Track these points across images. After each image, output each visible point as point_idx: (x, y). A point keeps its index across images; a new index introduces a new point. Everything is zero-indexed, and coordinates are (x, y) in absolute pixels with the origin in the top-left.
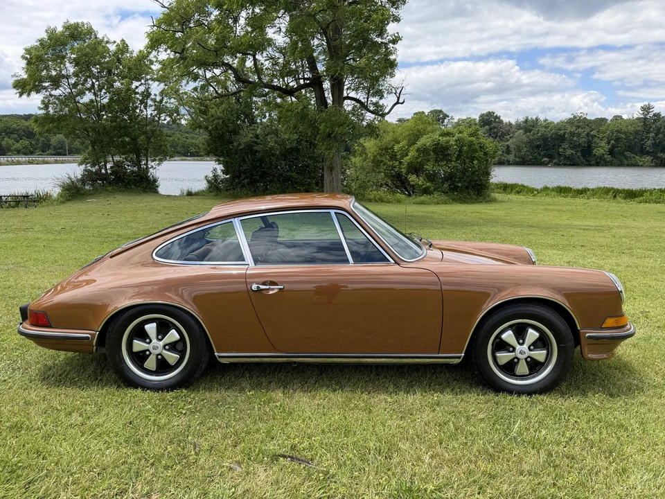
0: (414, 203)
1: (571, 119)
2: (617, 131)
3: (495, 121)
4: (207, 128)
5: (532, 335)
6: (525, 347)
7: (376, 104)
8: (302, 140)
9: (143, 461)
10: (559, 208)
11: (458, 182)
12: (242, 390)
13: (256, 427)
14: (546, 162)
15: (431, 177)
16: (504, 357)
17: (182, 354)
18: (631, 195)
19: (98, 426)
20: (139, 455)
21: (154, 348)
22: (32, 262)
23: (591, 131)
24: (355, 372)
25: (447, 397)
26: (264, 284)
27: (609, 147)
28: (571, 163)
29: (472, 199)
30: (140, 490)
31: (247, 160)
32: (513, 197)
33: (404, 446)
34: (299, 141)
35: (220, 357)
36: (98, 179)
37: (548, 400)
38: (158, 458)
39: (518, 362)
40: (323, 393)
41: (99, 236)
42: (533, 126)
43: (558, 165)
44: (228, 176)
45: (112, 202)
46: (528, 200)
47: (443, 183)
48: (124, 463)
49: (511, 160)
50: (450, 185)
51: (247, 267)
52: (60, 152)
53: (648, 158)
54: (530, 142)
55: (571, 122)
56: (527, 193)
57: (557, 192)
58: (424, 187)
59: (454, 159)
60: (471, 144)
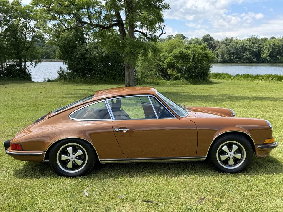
0: (170, 85)
1: (249, 38)
2: (273, 45)
3: (210, 40)
4: (58, 45)
5: (235, 148)
6: (232, 153)
10: (245, 86)
11: (193, 73)
14: (237, 61)
15: (179, 71)
16: (223, 157)
17: (84, 160)
18: (280, 79)
21: (71, 158)
23: (260, 45)
24: (159, 166)
27: (269, 53)
32: (220, 80)
35: (101, 161)
39: (229, 159)
42: (230, 42)
43: (243, 63)
45: (7, 86)
46: (229, 82)
47: (185, 74)
49: (219, 60)
50: (189, 75)
54: (229, 51)
55: (249, 40)
56: (228, 78)
57: (243, 78)
58: (175, 76)
59: (191, 60)
60: (201, 53)
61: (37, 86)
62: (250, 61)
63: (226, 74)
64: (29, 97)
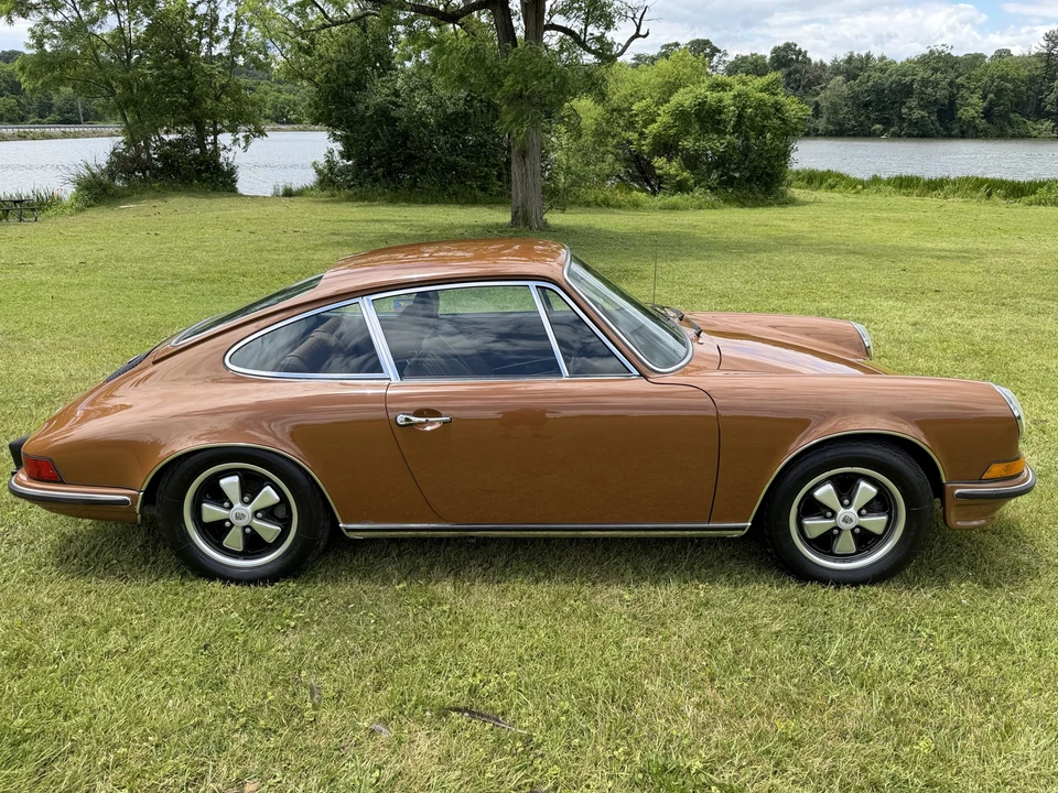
0: (660, 208)
1: (925, 55)
2: (1002, 78)
3: (797, 60)
5: (865, 491)
6: (852, 511)
7: (600, 39)
8: (473, 98)
9: (229, 720)
10: (899, 215)
11: (733, 170)
12: (386, 580)
13: (411, 652)
14: (877, 132)
15: (691, 162)
16: (816, 526)
17: (285, 524)
18: (1016, 191)
19: (152, 652)
20: (222, 709)
21: (238, 517)
22: (33, 331)
23: (957, 77)
25: (721, 591)
26: (418, 413)
27: (985, 104)
28: (921, 132)
29: (756, 199)
30: (225, 775)
31: (381, 135)
32: (822, 195)
33: (653, 686)
34: (469, 101)
35: (348, 530)
36: (135, 169)
37: (884, 595)
38: (252, 715)
39: (839, 534)
40: (519, 586)
41: (143, 276)
42: (861, 69)
43: (897, 136)
44: (350, 162)
45: (161, 210)
46: (847, 200)
47: (709, 172)
48: (198, 724)
49: (821, 128)
50: (722, 176)
51: (387, 382)
52: (71, 118)
53: (1048, 124)
54: (854, 97)
55: (924, 61)
56: (846, 188)
57: (895, 187)
58: (678, 178)
59: (730, 129)
60: (761, 104)
61: (249, 211)
62: (921, 133)
63: (841, 177)
64: (214, 249)
